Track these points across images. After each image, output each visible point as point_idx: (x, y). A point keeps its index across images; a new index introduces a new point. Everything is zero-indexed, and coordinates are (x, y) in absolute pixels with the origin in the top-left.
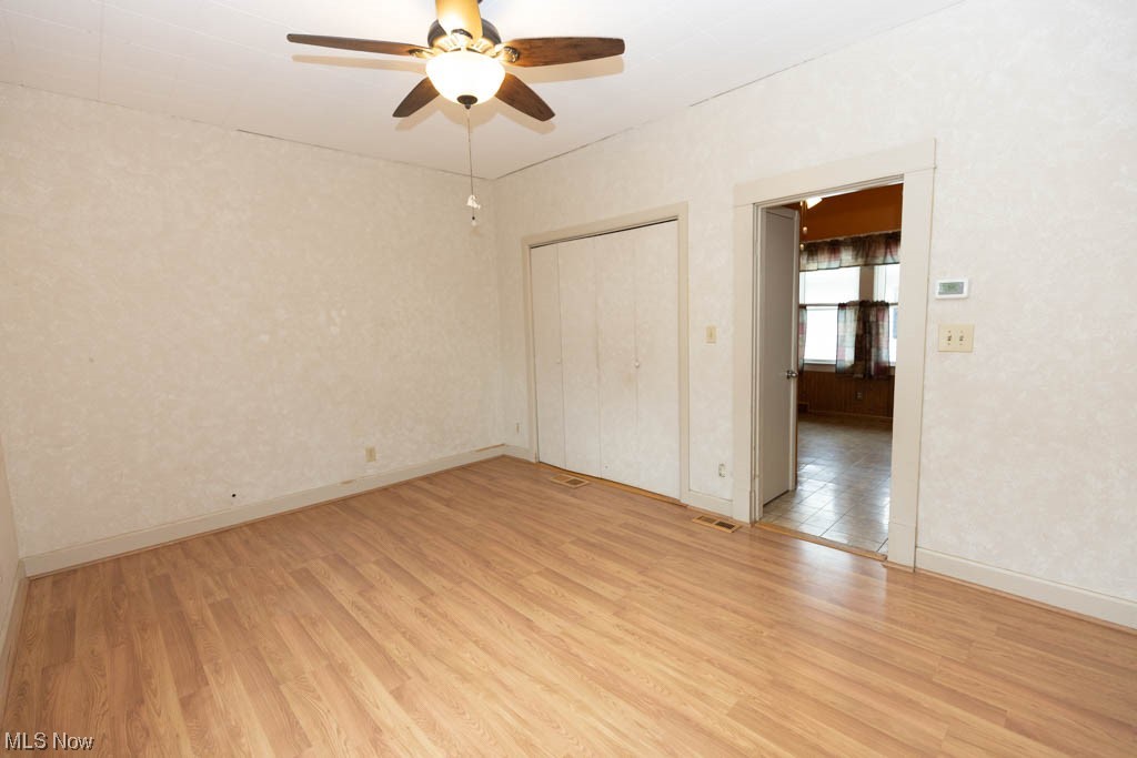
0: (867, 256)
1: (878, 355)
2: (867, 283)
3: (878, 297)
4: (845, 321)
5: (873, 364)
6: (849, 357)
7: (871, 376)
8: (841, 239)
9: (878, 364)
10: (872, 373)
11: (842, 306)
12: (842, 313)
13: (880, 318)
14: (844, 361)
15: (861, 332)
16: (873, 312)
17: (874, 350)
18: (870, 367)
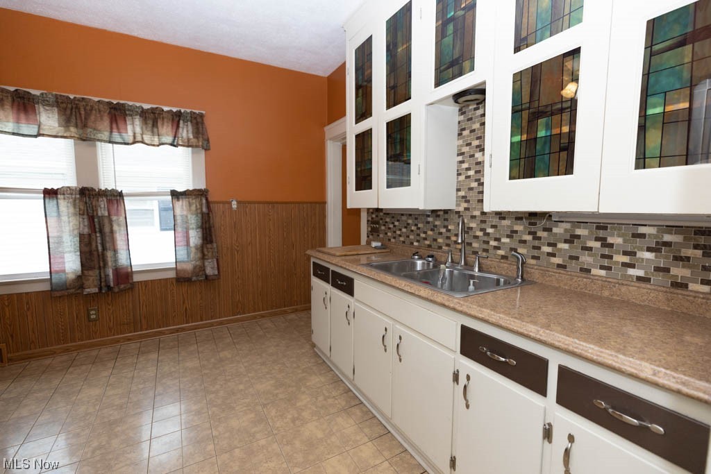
0: (85, 126)
1: (116, 260)
2: (86, 164)
3: (106, 183)
4: (59, 215)
5: (110, 272)
6: (71, 263)
7: (109, 287)
8: (36, 92)
9: (117, 271)
10: (112, 284)
11: (50, 194)
12: (51, 204)
13: (113, 212)
14: (64, 271)
15: (86, 231)
16: (103, 203)
17: (109, 254)
18: (107, 276)
